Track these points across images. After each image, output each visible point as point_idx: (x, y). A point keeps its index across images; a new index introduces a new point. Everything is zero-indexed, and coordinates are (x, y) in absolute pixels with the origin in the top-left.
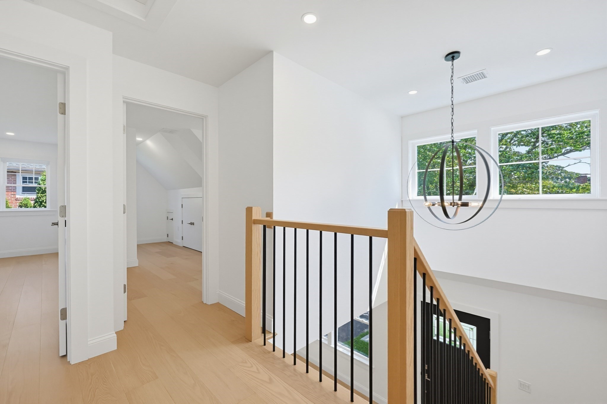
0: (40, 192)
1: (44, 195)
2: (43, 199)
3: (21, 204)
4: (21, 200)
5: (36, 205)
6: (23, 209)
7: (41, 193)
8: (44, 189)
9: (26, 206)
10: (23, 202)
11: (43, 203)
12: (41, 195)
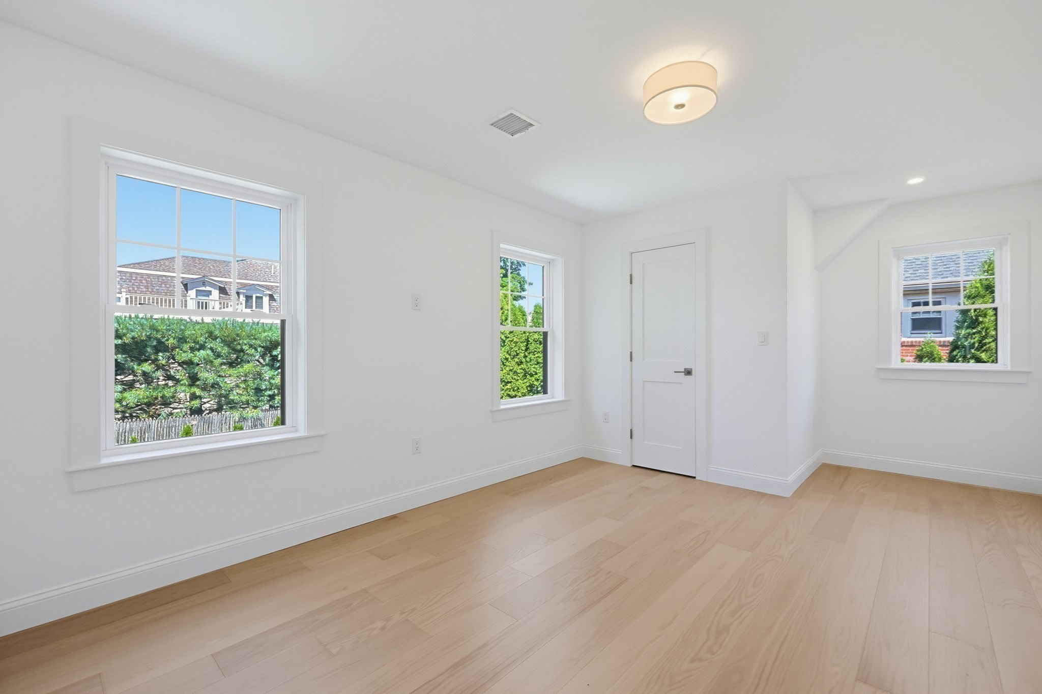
0: (966, 324)
1: (974, 331)
2: (972, 341)
3: (919, 353)
4: (920, 346)
5: (957, 355)
6: (926, 365)
7: (968, 327)
8: (974, 318)
9: (932, 357)
10: (924, 349)
11: (973, 351)
12: (969, 331)
